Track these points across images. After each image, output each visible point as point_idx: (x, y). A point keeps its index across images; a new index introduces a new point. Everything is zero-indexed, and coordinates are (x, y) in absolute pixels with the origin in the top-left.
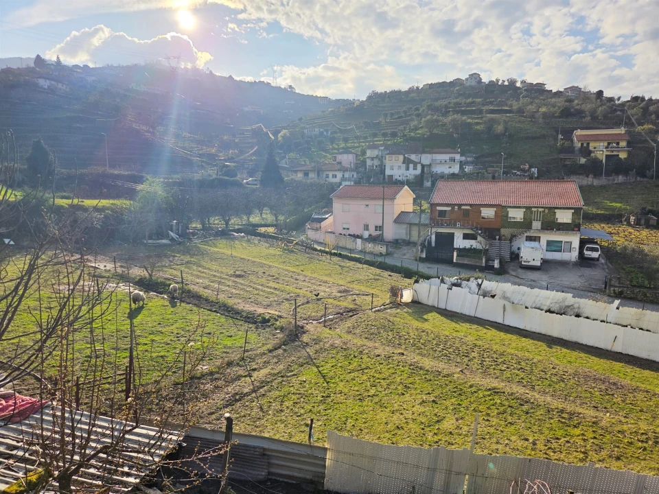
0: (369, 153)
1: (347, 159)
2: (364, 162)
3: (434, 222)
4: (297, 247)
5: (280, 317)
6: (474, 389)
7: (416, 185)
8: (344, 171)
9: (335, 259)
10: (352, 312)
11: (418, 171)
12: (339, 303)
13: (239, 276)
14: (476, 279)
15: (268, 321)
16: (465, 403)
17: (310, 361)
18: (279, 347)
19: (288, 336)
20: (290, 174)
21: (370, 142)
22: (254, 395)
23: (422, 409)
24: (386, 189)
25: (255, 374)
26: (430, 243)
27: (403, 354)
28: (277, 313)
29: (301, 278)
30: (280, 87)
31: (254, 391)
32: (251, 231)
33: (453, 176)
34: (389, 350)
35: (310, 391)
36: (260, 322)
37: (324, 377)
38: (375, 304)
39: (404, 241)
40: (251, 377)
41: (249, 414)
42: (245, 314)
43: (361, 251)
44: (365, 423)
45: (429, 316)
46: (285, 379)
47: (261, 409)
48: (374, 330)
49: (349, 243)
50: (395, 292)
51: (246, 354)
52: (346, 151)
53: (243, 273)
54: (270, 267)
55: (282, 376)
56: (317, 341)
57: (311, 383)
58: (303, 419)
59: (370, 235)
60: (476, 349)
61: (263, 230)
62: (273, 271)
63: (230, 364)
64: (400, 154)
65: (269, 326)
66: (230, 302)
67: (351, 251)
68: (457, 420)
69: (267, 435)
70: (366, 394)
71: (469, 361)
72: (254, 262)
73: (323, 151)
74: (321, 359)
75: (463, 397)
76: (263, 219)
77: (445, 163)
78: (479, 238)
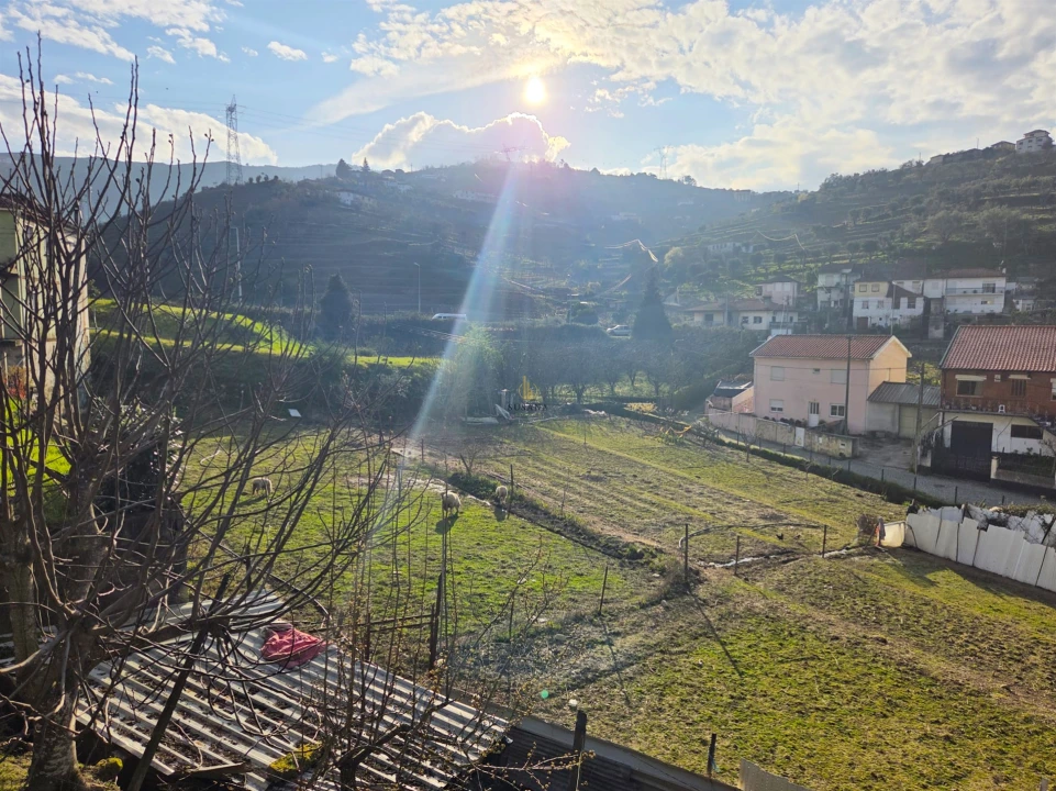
0: (822, 281)
1: (782, 291)
2: (813, 295)
3: (949, 402)
4: (689, 436)
5: (660, 551)
6: (1033, 727)
7: (913, 334)
8: (775, 312)
9: (756, 460)
10: (787, 555)
11: (919, 309)
12: (761, 537)
13: (596, 479)
14: (1040, 513)
15: (641, 556)
16: (1014, 751)
17: (709, 632)
18: (658, 602)
19: (672, 585)
20: (681, 316)
21: (823, 261)
22: (615, 676)
23: (922, 750)
24: (853, 342)
25: (618, 642)
26: (940, 439)
27: (884, 641)
28: (655, 544)
29: (696, 488)
30: (671, 181)
31: (615, 669)
32: (616, 407)
33: (991, 319)
34: (857, 630)
35: (709, 684)
36: (628, 557)
37: (734, 662)
38: (830, 543)
39: (888, 435)
40: (611, 645)
41: (608, 708)
42: (603, 541)
43: (804, 449)
44: (809, 756)
45: (939, 576)
46: (666, 656)
47: (628, 701)
48: (828, 591)
49: (782, 435)
50: (870, 527)
51: (604, 607)
52: (781, 277)
53: (602, 475)
54: (645, 467)
55: (662, 652)
56: (723, 599)
57: (710, 669)
58: (697, 731)
59: (821, 422)
60: (1039, 649)
61: (635, 406)
62: (649, 475)
63: (579, 619)
64: (883, 279)
65: (642, 565)
66: (582, 519)
67: (785, 448)
68: (997, 781)
69: (636, 747)
70: (811, 704)
71: (1023, 670)
72: (620, 457)
73: (739, 279)
74: (729, 630)
75: (1010, 739)
76: (635, 389)
77: (972, 294)
78: (1046, 436)
